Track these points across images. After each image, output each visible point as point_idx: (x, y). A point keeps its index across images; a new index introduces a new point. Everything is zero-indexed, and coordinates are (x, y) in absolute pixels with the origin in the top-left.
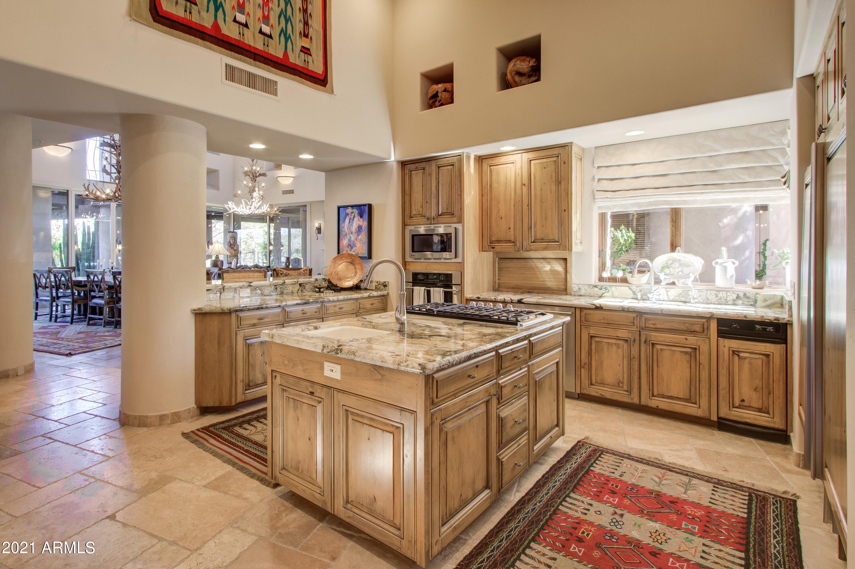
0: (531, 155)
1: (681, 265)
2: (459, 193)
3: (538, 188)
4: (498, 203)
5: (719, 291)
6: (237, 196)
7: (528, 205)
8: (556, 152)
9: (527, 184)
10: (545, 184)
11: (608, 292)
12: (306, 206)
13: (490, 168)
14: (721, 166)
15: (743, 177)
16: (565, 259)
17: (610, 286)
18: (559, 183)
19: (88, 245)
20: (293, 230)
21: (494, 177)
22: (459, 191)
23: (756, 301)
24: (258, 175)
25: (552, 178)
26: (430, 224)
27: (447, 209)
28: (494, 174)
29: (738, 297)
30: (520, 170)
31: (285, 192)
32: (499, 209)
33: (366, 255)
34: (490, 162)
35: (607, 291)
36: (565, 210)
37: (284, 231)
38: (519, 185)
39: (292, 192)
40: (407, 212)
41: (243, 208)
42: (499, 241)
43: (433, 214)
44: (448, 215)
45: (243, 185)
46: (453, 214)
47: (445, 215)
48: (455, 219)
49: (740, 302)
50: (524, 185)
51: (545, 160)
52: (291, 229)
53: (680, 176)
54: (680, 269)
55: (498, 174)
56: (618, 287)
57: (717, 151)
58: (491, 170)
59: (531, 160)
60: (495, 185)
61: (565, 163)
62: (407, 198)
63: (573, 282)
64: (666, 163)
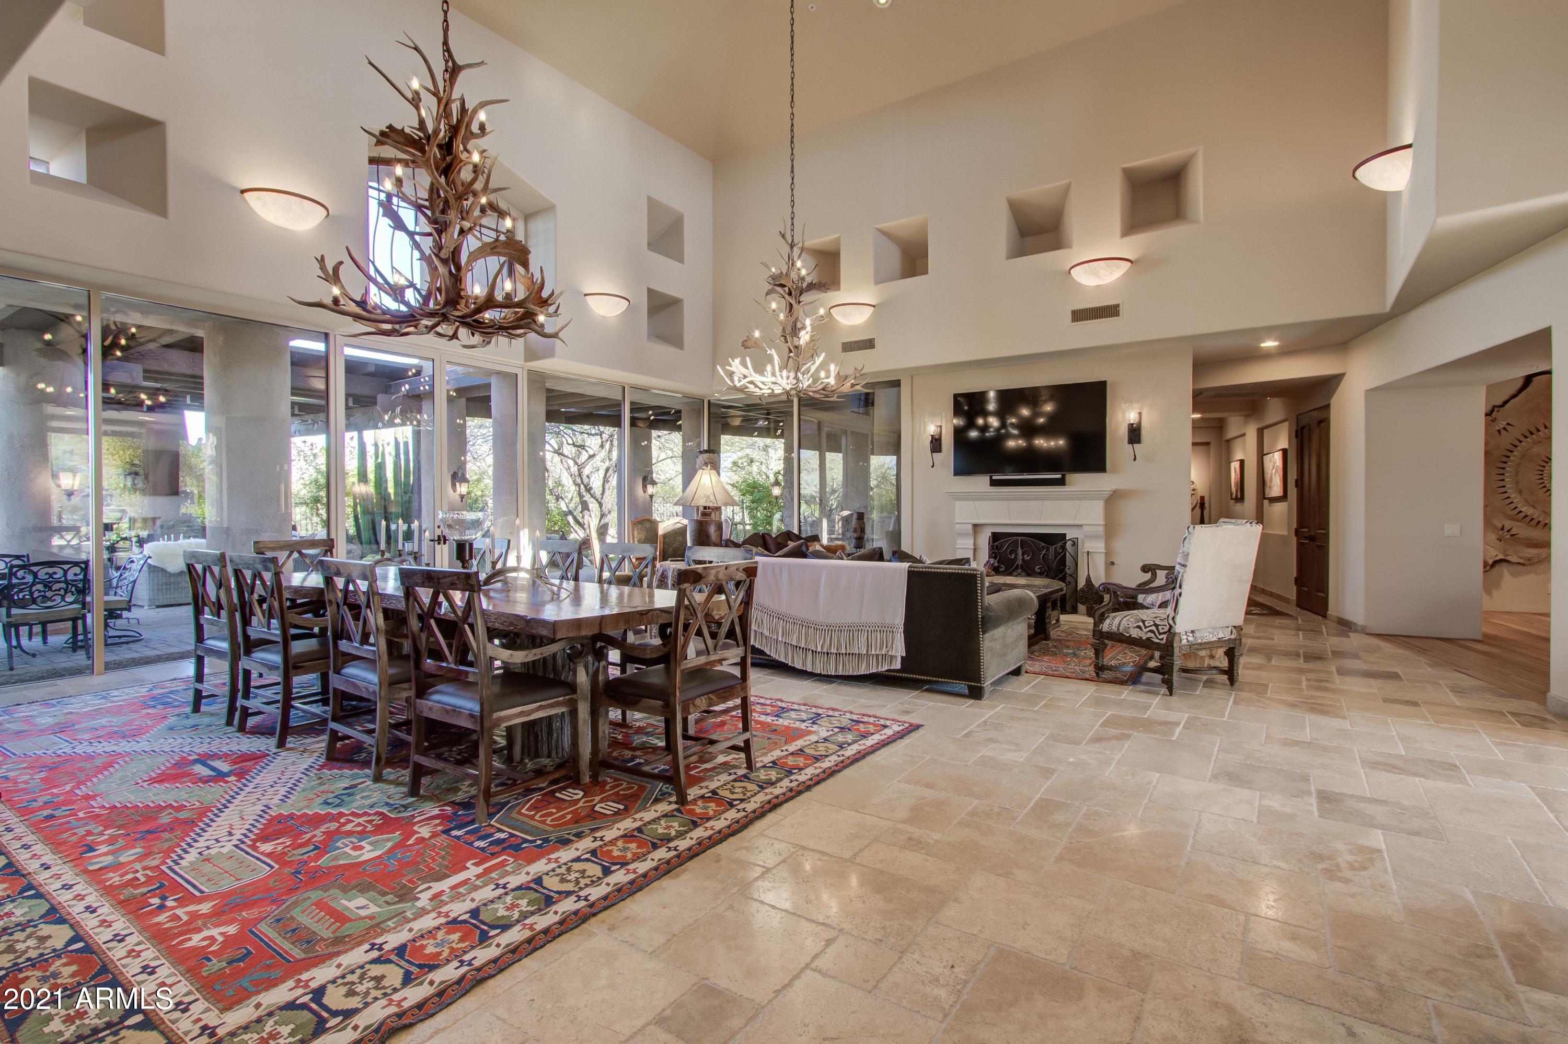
6: (748, 344)
12: (896, 384)
19: (407, 483)
20: (829, 456)
24: (805, 285)
31: (849, 347)
37: (810, 457)
39: (869, 344)
41: (773, 374)
45: (770, 312)
52: (827, 454)
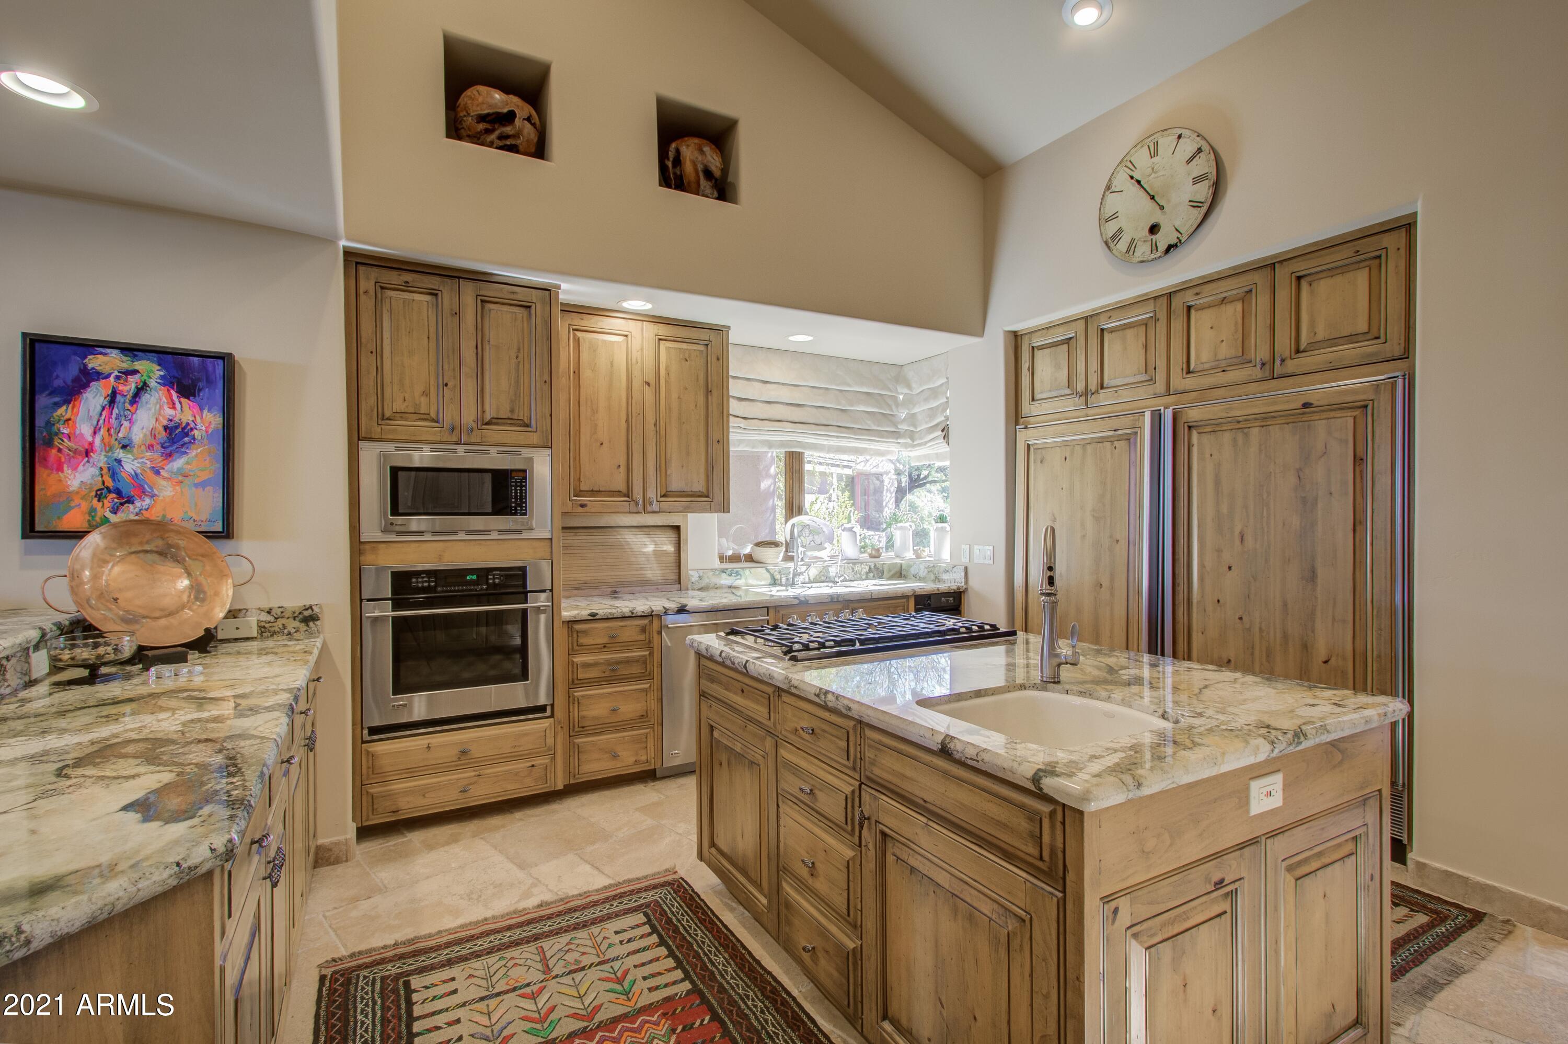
0: (662, 330)
1: (811, 532)
2: (547, 377)
3: (675, 396)
4: (595, 412)
5: (854, 564)
7: (655, 425)
8: (704, 335)
9: (652, 382)
10: (686, 389)
11: (740, 579)
13: (575, 335)
14: (852, 405)
15: (869, 422)
16: (677, 529)
17: (742, 568)
18: (708, 392)
21: (585, 356)
22: (546, 372)
23: (883, 573)
25: (697, 381)
26: (456, 443)
27: (512, 411)
28: (584, 347)
29: (870, 570)
30: (640, 353)
32: (596, 425)
33: (218, 527)
34: (577, 321)
35: (739, 577)
36: (718, 441)
38: (637, 383)
40: (368, 403)
42: (593, 492)
43: (469, 416)
44: (511, 424)
46: (527, 426)
47: (504, 424)
48: (535, 438)
49: (871, 575)
50: (648, 384)
51: (684, 346)
53: (814, 410)
54: (811, 538)
55: (594, 348)
56: (753, 570)
57: (849, 385)
58: (577, 341)
59: (660, 340)
60: (586, 373)
61: (718, 359)
62: (367, 362)
63: (690, 567)
64: (800, 388)
